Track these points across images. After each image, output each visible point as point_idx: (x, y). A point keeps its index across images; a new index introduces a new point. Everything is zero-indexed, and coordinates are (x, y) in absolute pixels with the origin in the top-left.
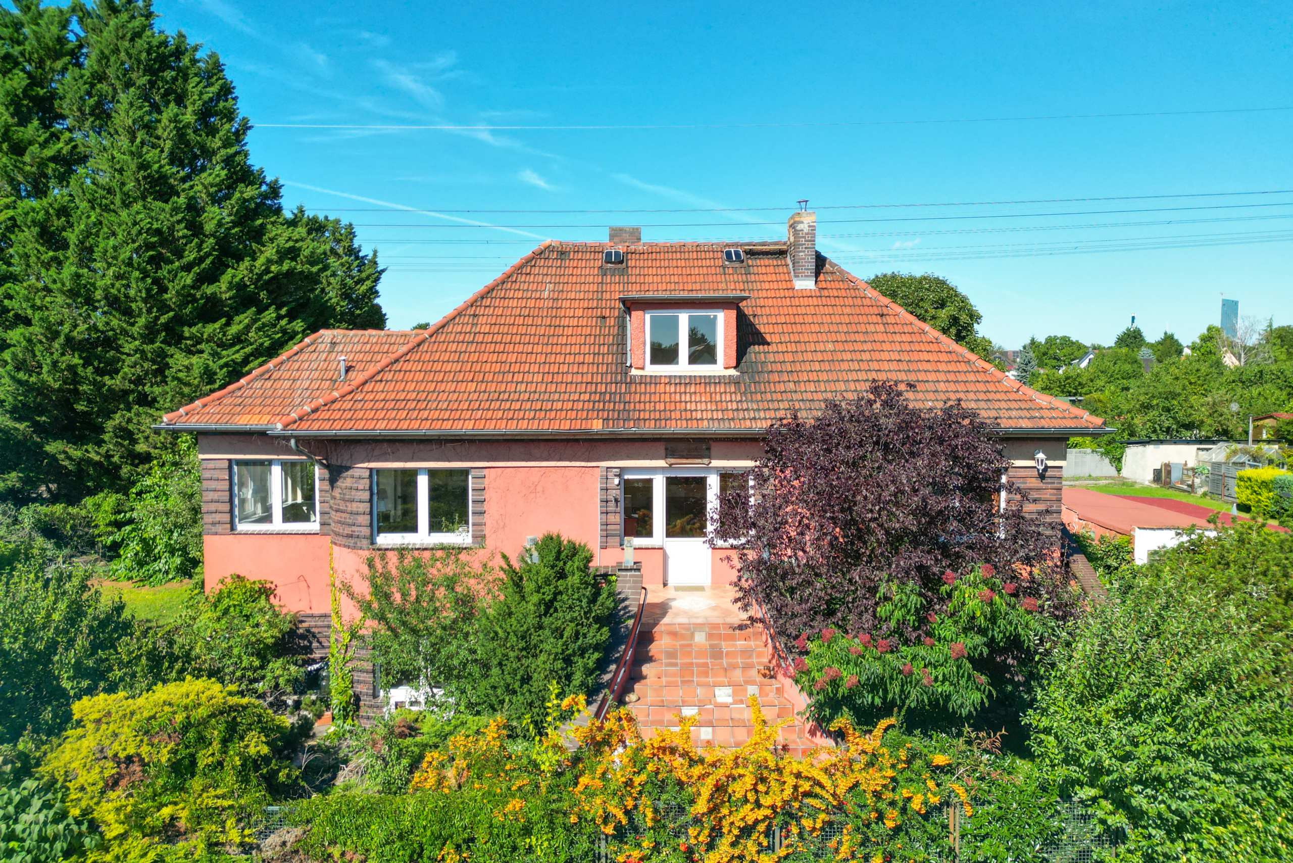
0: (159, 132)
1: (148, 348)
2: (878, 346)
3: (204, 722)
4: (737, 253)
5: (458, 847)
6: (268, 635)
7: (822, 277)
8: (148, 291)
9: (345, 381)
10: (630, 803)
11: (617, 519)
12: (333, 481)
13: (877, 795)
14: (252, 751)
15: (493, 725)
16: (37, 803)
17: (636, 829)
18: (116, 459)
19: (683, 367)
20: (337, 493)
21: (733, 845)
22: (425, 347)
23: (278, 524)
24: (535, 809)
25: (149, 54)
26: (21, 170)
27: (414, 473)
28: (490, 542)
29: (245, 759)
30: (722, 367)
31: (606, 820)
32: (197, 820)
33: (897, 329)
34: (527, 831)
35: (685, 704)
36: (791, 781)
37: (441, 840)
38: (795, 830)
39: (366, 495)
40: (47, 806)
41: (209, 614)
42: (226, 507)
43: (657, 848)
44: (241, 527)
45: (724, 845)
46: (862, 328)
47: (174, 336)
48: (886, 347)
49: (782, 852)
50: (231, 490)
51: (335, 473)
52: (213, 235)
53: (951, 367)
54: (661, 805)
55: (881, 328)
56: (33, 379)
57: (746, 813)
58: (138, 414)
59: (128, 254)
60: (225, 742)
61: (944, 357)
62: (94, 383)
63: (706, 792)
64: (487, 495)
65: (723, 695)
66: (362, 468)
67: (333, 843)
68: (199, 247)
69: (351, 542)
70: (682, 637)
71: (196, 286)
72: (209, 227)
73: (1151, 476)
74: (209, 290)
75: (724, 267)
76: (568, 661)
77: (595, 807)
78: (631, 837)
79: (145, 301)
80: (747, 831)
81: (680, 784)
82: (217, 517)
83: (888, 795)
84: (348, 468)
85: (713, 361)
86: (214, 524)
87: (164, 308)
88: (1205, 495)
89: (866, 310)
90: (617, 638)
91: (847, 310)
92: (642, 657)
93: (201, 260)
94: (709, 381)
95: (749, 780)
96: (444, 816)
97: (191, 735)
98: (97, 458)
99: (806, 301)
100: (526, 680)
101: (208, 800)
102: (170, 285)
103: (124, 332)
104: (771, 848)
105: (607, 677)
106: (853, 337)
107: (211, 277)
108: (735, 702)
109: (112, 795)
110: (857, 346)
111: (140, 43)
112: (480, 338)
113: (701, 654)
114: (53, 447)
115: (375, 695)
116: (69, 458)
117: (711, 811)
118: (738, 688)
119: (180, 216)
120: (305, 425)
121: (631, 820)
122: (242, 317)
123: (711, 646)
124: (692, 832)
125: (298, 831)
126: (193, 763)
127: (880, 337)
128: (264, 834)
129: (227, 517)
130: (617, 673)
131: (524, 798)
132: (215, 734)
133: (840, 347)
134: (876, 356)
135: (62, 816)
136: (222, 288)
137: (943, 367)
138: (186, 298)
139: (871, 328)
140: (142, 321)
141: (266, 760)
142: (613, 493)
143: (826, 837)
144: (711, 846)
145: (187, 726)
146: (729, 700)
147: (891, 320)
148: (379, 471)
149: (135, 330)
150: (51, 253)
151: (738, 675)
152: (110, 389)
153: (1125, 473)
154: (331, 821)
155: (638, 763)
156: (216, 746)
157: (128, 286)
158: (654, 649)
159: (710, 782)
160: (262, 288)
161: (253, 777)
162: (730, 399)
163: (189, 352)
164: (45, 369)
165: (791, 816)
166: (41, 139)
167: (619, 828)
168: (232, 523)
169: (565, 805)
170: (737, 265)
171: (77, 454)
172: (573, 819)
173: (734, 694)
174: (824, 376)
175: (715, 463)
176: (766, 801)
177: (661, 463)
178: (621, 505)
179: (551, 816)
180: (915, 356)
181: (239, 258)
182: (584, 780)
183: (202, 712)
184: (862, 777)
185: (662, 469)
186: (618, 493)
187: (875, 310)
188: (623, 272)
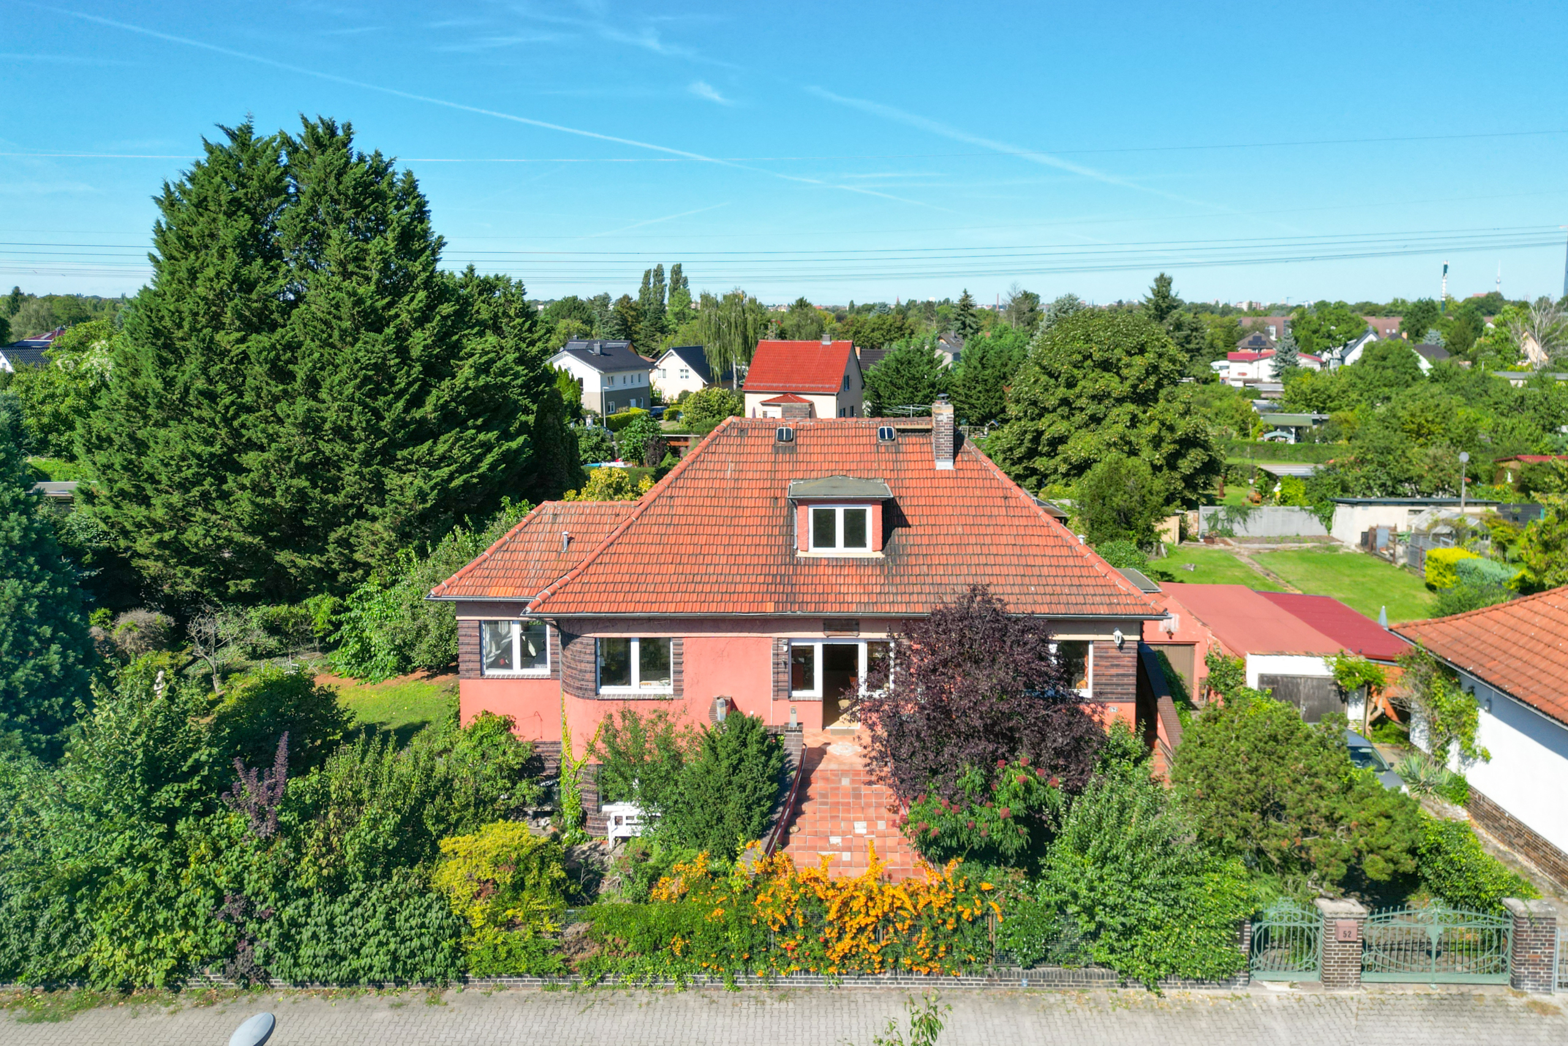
0: (367, 264)
1: (365, 470)
2: (998, 530)
3: (527, 857)
4: (889, 431)
5: (683, 937)
6: (515, 762)
7: (959, 458)
8: (368, 421)
9: (567, 552)
10: (789, 912)
11: (786, 677)
12: (565, 644)
13: (941, 910)
14: (556, 875)
15: (701, 857)
16: (436, 907)
17: (793, 927)
18: (335, 566)
19: (840, 550)
20: (568, 653)
21: (853, 938)
22: (632, 530)
23: (517, 670)
24: (730, 914)
25: (355, 188)
26: (249, 308)
27: (628, 641)
28: (686, 694)
29: (553, 880)
30: (870, 551)
31: (774, 923)
32: (528, 917)
33: (1018, 512)
34: (725, 928)
35: (832, 833)
36: (888, 900)
37: (672, 932)
38: (891, 930)
39: (592, 658)
40: (442, 909)
41: (467, 743)
42: (477, 658)
43: (806, 940)
44: (488, 672)
45: (847, 938)
46: (987, 511)
47: (387, 457)
48: (1006, 530)
49: (883, 943)
50: (481, 644)
51: (567, 639)
52: (418, 360)
53: (1056, 552)
54: (808, 914)
55: (1003, 512)
56: (268, 501)
57: (862, 920)
58: (357, 528)
59: (351, 390)
60: (540, 870)
61: (1051, 542)
62: (321, 502)
63: (834, 908)
64: (684, 658)
65: (860, 828)
66: (590, 636)
67: (607, 933)
68: (408, 375)
69: (581, 693)
70: (833, 782)
71: (406, 410)
72: (416, 352)
73: (1358, 539)
74: (418, 414)
75: (878, 445)
76: (749, 808)
77: (767, 914)
78: (789, 932)
79: (364, 430)
80: (861, 930)
81: (820, 900)
82: (471, 665)
83: (948, 910)
84: (578, 637)
85: (863, 545)
86: (467, 671)
87: (379, 433)
88: (1404, 566)
89: (993, 492)
90: (784, 787)
91: (978, 493)
92: (802, 798)
93: (410, 384)
94: (859, 563)
95: (863, 900)
96: (675, 918)
97: (522, 866)
98: (318, 565)
99: (943, 483)
100: (720, 819)
101: (534, 905)
102: (387, 414)
103: (346, 457)
104: (877, 940)
105: (776, 816)
106: (978, 521)
107: (417, 401)
108: (868, 833)
109: (478, 902)
110: (982, 530)
111: (348, 180)
112: (676, 520)
113: (845, 795)
114: (283, 557)
115: (599, 811)
116: (295, 566)
117: (839, 918)
118: (871, 822)
119: (391, 347)
120: (548, 608)
121: (789, 922)
122: (446, 436)
123: (854, 789)
124: (828, 930)
125: (587, 925)
126: (523, 883)
127: (1001, 521)
128: (565, 926)
129: (478, 665)
130: (783, 812)
131: (724, 908)
132: (535, 864)
133: (968, 530)
134: (996, 540)
135: (450, 914)
136: (428, 410)
137: (1049, 552)
138: (400, 423)
139: (995, 511)
140: (361, 447)
141: (564, 880)
142: (783, 658)
143: (911, 935)
144: (839, 938)
145: (518, 862)
146: (864, 831)
147: (1012, 503)
148: (602, 639)
149: (355, 455)
150: (281, 387)
151: (872, 812)
152: (335, 506)
153: (1335, 533)
154: (607, 919)
155: (794, 886)
156: (535, 872)
157: (350, 418)
158: (810, 791)
159: (838, 900)
160: (459, 404)
161: (557, 891)
162: (875, 580)
163: (401, 471)
164: (278, 493)
165: (889, 921)
166: (265, 276)
167: (782, 927)
168: (481, 669)
169: (749, 914)
170: (889, 443)
171: (302, 562)
172: (754, 922)
173: (868, 827)
174: (952, 560)
175: (864, 635)
176: (872, 912)
177: (820, 635)
178: (789, 668)
179: (740, 920)
180: (1027, 541)
181: (441, 378)
182: (760, 897)
183: (526, 851)
184: (933, 898)
185: (822, 639)
186: (786, 658)
187: (1000, 493)
188: (793, 450)
